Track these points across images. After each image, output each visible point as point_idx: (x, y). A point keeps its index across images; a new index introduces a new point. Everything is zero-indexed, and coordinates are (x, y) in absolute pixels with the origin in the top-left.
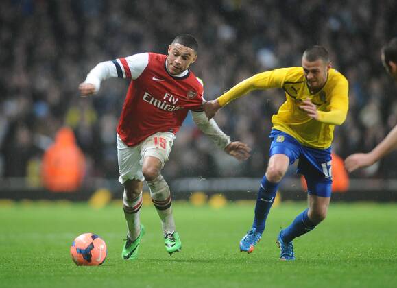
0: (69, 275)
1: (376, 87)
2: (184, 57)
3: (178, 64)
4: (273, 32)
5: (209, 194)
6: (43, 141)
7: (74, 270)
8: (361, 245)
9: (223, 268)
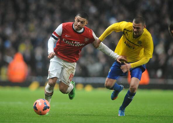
0: (19, 121)
1: (163, 36)
2: (82, 22)
3: (79, 25)
4: (115, 10)
5: (85, 85)
6: (8, 59)
7: (21, 119)
8: (155, 109)
9: (91, 119)
